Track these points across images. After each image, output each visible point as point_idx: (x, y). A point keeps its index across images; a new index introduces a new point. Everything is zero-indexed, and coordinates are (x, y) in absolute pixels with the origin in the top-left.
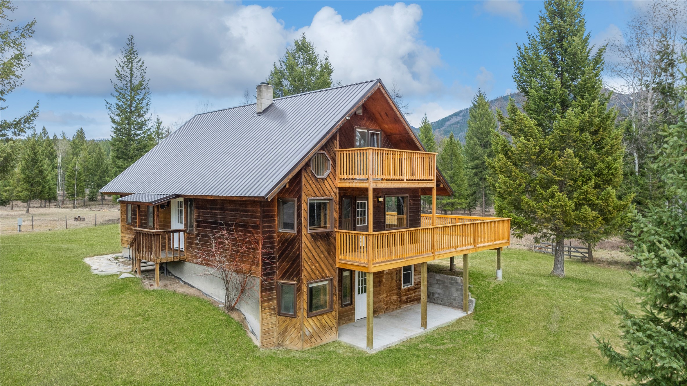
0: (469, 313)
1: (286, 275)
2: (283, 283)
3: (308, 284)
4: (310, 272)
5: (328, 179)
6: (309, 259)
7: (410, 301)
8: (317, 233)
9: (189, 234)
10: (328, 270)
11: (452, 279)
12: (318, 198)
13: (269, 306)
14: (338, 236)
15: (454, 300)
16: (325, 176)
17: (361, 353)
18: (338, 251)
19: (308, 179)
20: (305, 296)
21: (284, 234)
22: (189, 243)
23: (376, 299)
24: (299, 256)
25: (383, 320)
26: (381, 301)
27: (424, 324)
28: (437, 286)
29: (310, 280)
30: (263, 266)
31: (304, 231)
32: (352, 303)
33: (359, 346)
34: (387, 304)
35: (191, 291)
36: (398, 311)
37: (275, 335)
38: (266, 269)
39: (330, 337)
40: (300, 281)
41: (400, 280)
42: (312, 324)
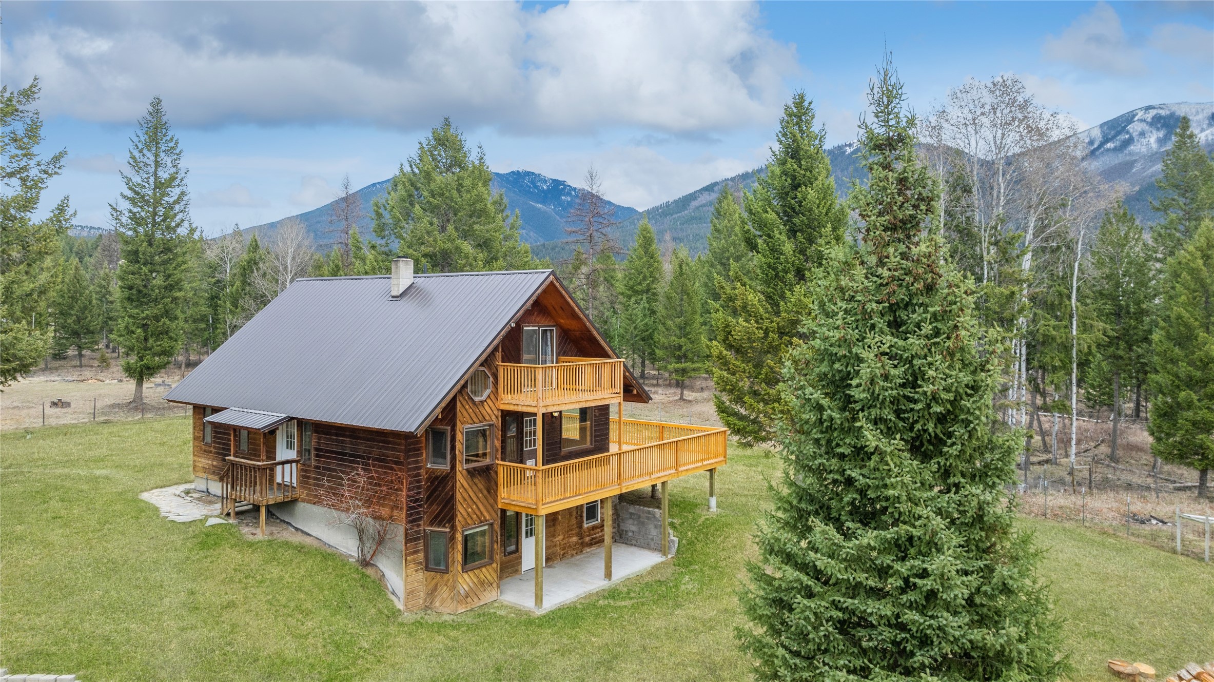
0: (670, 556)
1: (437, 520)
2: (432, 531)
3: (463, 531)
4: (466, 516)
5: (488, 401)
6: (465, 500)
7: (596, 543)
8: (474, 468)
9: (304, 465)
10: (488, 512)
11: (649, 512)
12: (475, 425)
13: (414, 560)
14: (500, 470)
15: (652, 539)
16: (483, 398)
17: (528, 613)
18: (500, 488)
19: (464, 403)
20: (460, 547)
21: (434, 471)
22: (304, 477)
23: (549, 544)
24: (453, 497)
25: (559, 570)
26: (555, 546)
27: (608, 575)
28: (631, 521)
29: (466, 526)
30: (407, 510)
31: (459, 467)
32: (517, 550)
33: (526, 605)
34: (564, 549)
35: (308, 540)
36: (578, 557)
37: (422, 595)
38: (411, 514)
39: (490, 596)
40: (453, 528)
41: (581, 516)
42: (468, 580)
